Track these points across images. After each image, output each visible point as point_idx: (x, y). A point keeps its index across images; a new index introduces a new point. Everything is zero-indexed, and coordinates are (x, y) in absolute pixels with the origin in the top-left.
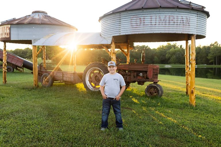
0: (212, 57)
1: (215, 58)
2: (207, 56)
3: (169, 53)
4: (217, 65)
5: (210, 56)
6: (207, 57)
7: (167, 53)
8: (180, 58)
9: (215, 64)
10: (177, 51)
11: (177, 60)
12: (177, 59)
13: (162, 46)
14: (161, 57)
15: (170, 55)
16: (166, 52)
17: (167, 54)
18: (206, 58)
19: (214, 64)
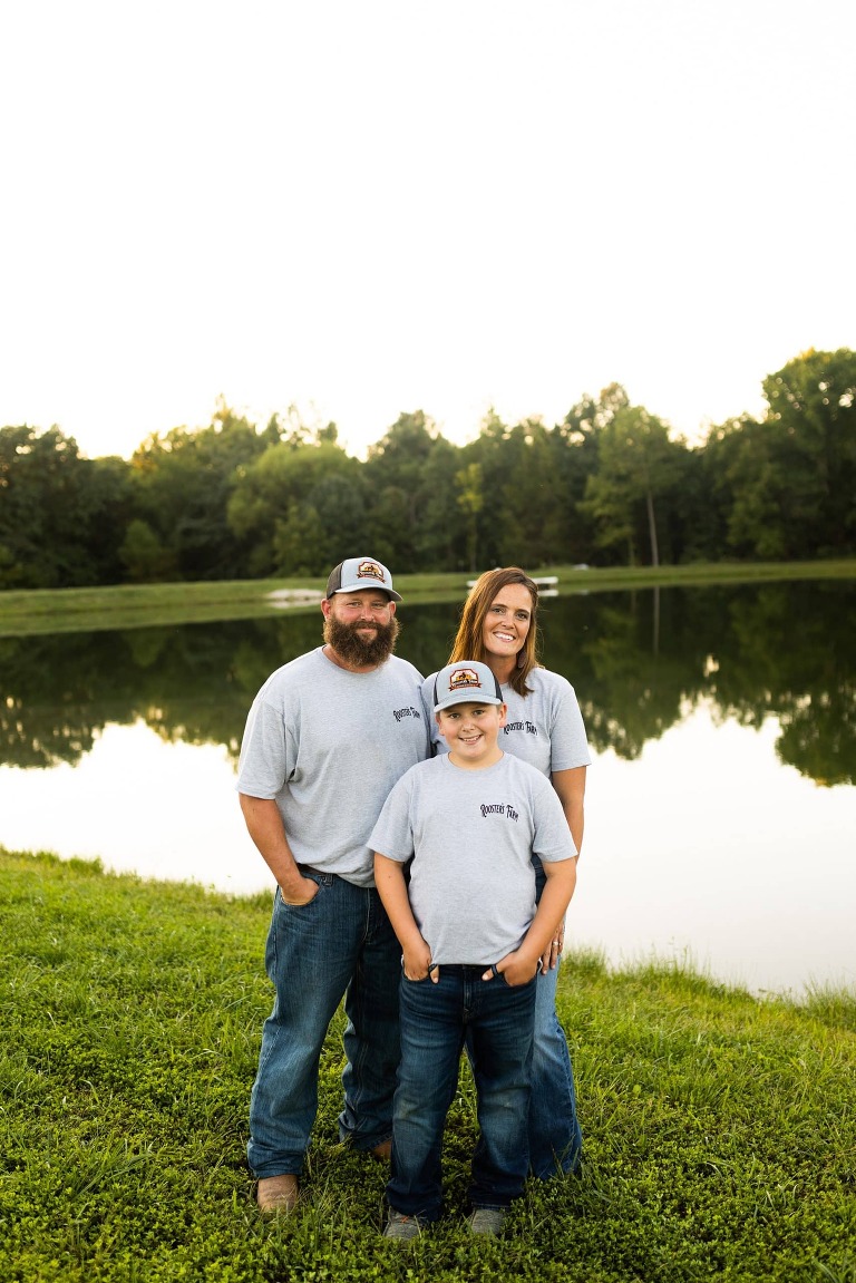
0: (619, 499)
1: (639, 509)
2: (579, 495)
3: (254, 487)
4: (660, 563)
5: (603, 492)
6: (581, 506)
7: (231, 489)
8: (352, 528)
9: (646, 560)
10: (316, 469)
11: (326, 543)
12: (330, 531)
13: (175, 438)
14: (184, 523)
15: (260, 503)
16: (219, 477)
17: (238, 492)
18: (572, 512)
19: (632, 558)
